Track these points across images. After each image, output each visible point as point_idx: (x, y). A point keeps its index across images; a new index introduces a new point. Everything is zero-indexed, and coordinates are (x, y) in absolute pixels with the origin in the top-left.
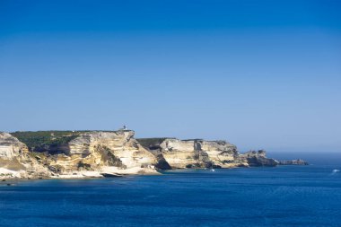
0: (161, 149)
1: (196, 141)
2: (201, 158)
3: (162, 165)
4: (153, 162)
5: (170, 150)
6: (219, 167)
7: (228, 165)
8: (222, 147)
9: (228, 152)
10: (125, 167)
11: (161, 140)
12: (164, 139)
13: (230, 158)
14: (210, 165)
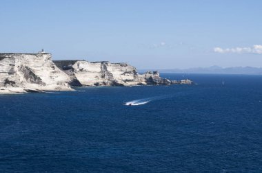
0: (73, 69)
1: (102, 63)
2: (107, 77)
3: (75, 83)
4: (67, 81)
5: (81, 70)
6: (122, 85)
7: (128, 84)
8: (124, 68)
9: (129, 72)
10: (44, 84)
11: (73, 62)
12: (76, 61)
13: (131, 77)
14: (115, 83)
